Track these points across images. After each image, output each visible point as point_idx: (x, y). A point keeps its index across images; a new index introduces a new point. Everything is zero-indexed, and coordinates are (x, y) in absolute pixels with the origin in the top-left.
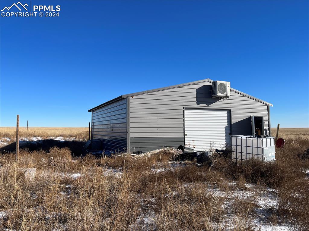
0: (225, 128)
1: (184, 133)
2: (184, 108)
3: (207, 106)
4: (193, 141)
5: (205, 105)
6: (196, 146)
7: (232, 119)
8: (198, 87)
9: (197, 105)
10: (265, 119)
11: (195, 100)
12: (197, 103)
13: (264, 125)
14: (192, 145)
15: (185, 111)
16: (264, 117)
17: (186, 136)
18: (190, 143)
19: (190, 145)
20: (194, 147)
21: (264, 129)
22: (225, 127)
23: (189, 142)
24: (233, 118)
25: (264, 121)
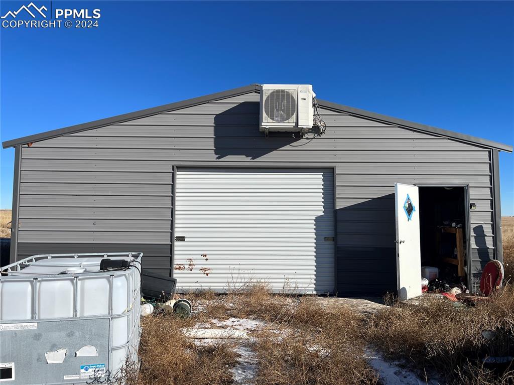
0: (315, 220)
1: (172, 234)
2: (173, 166)
3: (249, 159)
4: (205, 256)
5: (243, 158)
6: (214, 271)
7: (337, 196)
8: (220, 108)
9: (217, 158)
10: (478, 195)
11: (211, 144)
12: (216, 154)
13: (471, 214)
14: (200, 267)
15: (177, 177)
16: (471, 189)
17: (177, 243)
18: (194, 262)
19: (194, 267)
20: (207, 272)
21: (473, 226)
22: (314, 218)
23: (190, 257)
24: (339, 192)
25: (471, 202)
